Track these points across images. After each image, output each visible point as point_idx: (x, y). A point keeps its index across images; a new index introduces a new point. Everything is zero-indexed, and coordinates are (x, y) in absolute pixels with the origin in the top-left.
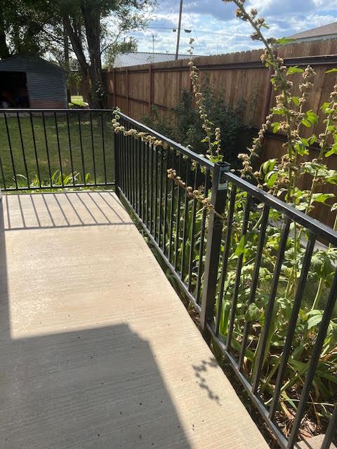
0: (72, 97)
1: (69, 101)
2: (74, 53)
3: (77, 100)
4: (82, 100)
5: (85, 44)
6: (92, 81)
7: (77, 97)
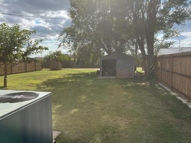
0: (137, 68)
1: (135, 70)
2: (140, 50)
3: (139, 70)
4: (142, 69)
5: (145, 46)
6: (148, 62)
7: (139, 68)
